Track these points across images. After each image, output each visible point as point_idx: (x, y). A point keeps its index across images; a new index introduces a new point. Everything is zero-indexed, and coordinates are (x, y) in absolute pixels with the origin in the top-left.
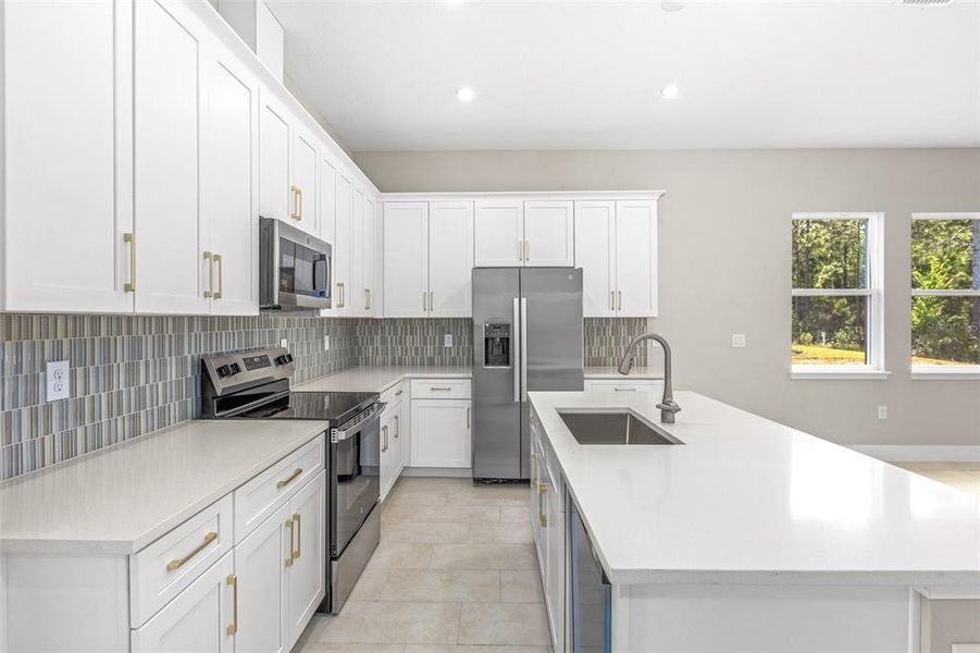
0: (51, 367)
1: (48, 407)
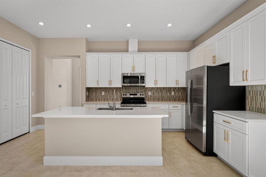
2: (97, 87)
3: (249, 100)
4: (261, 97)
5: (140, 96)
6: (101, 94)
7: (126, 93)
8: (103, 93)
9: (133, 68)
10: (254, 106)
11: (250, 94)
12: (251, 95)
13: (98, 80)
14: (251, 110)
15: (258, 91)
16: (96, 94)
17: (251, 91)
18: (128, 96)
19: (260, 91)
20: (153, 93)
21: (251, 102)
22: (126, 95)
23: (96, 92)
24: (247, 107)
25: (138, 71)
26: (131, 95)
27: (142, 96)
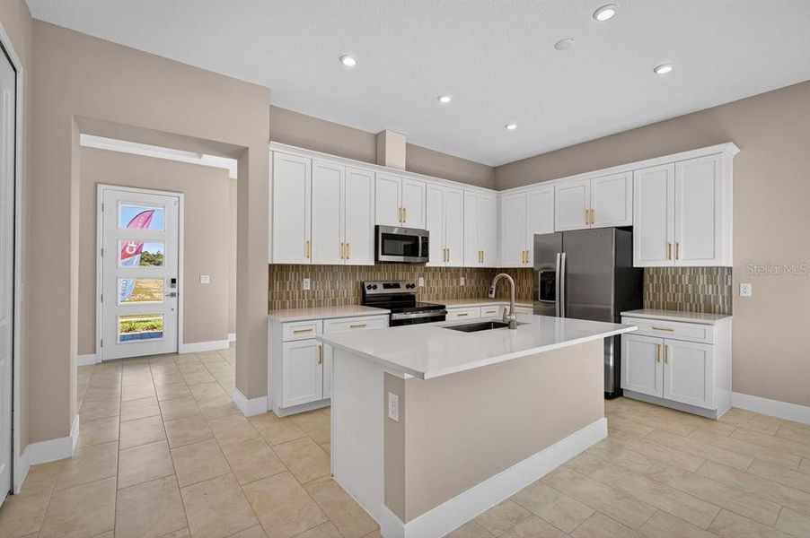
0: (305, 280)
1: (303, 291)
2: (307, 262)
3: (651, 291)
4: (676, 285)
5: (407, 291)
6: (299, 288)
8: (306, 284)
10: (662, 301)
11: (652, 281)
12: (655, 281)
13: (309, 240)
14: (656, 307)
15: (670, 277)
16: (283, 286)
17: (655, 276)
18: (379, 290)
19: (674, 277)
20: (428, 282)
21: (654, 295)
22: (375, 287)
24: (646, 302)
25: (413, 223)
26: (386, 286)
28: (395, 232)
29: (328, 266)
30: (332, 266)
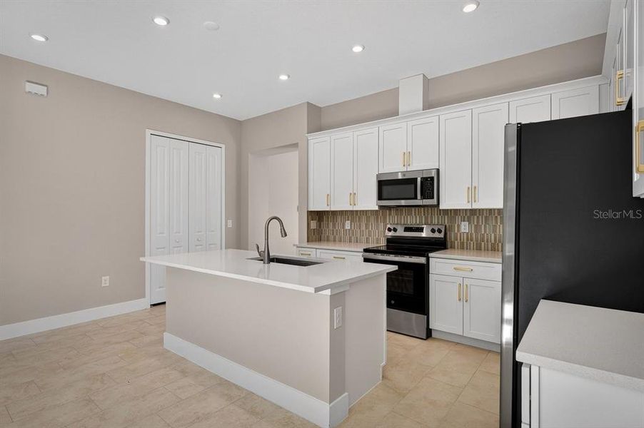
0: (346, 222)
1: (346, 230)
2: (327, 209)
5: (432, 235)
6: (343, 228)
7: (395, 226)
8: (348, 225)
9: (407, 156)
13: (329, 193)
16: (334, 226)
18: (401, 233)
20: (477, 227)
22: (395, 230)
23: (334, 221)
25: (420, 165)
26: (407, 229)
27: (437, 235)
28: (400, 177)
29: (363, 211)
30: (366, 211)
